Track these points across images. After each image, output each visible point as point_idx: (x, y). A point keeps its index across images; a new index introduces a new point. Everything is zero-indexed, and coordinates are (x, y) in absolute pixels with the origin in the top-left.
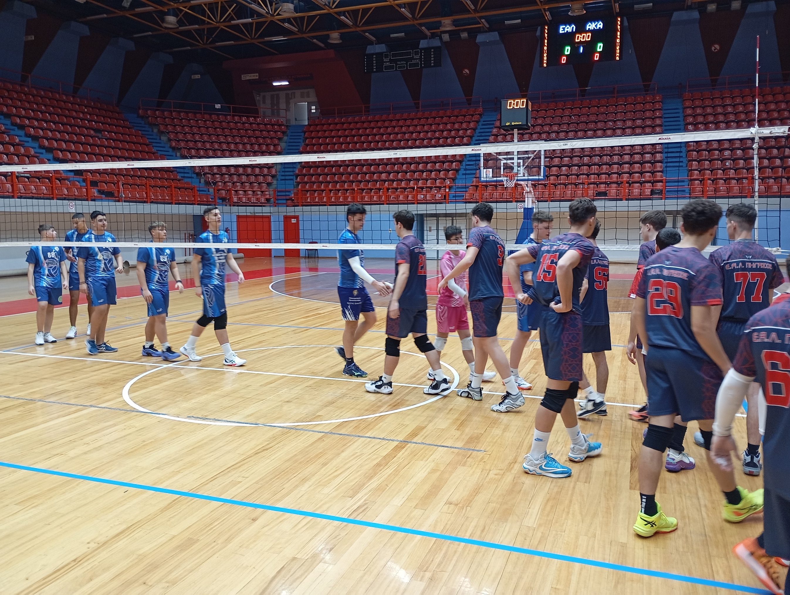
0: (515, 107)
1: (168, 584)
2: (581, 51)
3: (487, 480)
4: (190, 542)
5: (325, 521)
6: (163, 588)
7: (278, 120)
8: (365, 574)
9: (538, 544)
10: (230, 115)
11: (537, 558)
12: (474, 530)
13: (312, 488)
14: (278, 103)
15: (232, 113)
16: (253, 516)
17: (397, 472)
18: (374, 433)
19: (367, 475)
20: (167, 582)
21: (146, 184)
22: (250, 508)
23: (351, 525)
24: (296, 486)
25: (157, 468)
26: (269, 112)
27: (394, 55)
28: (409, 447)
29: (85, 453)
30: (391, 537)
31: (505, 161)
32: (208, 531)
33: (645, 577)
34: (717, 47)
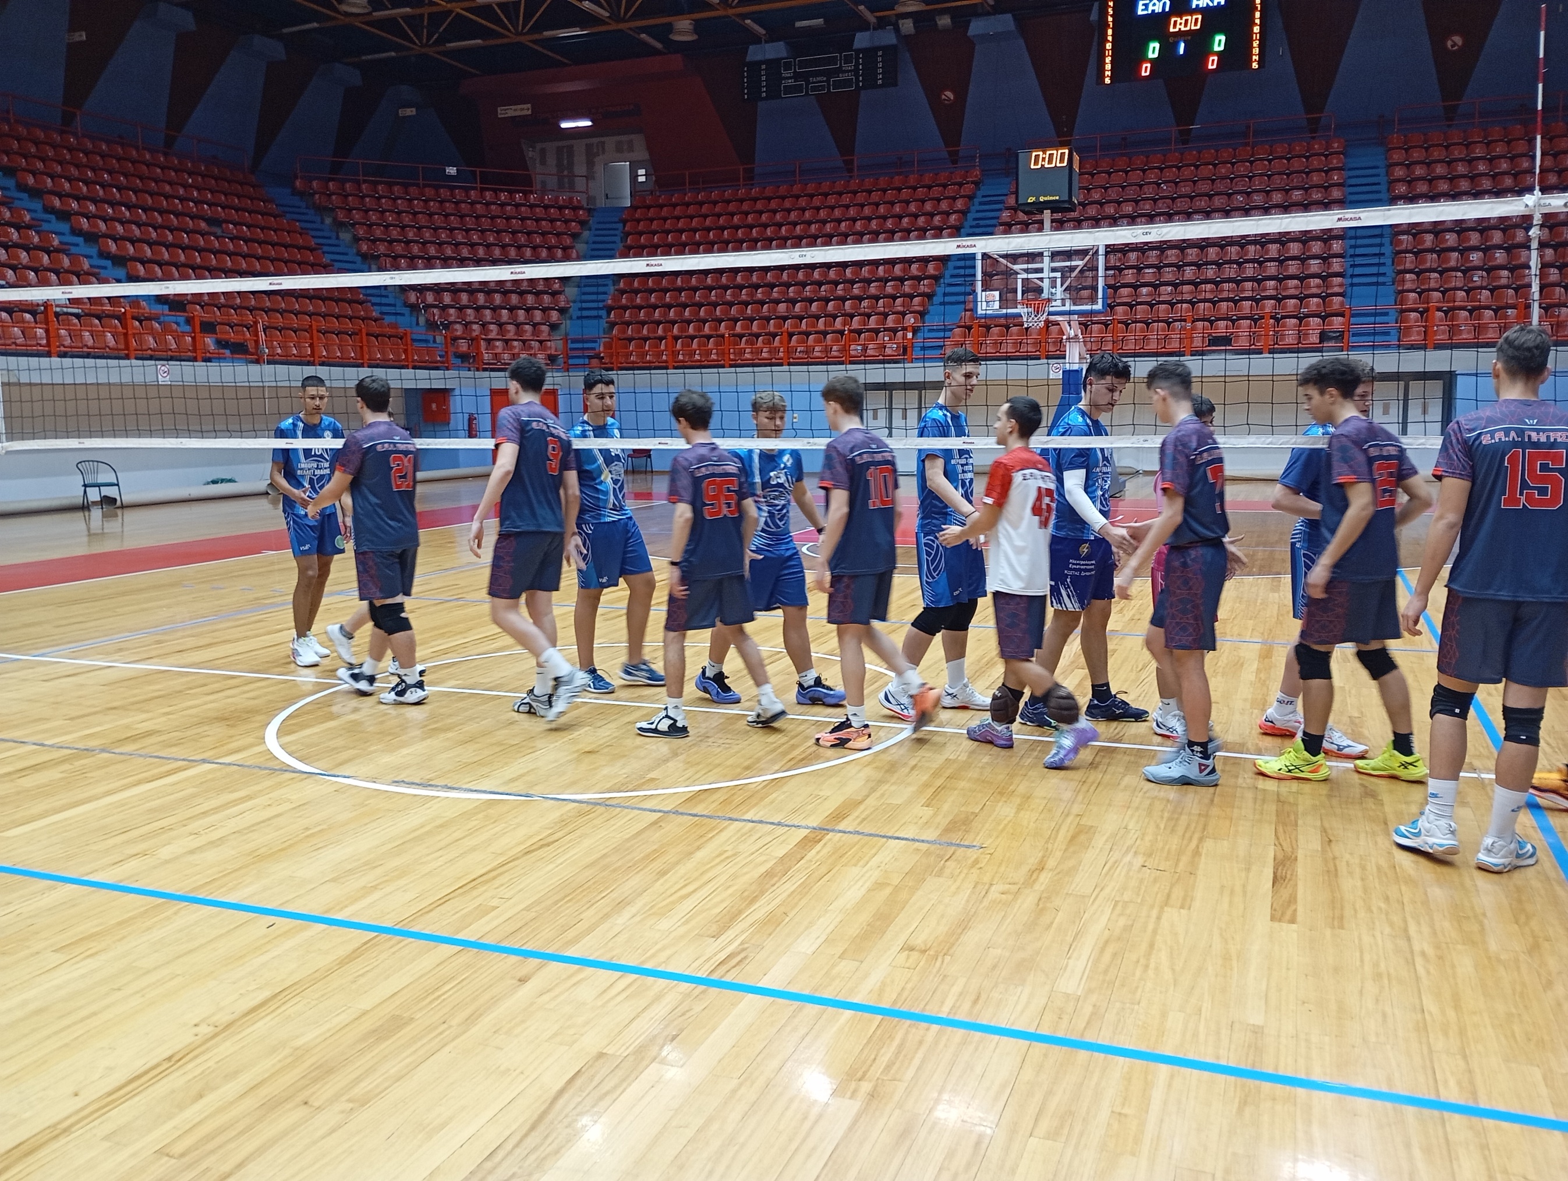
0: (1047, 166)
1: (351, 1105)
2: (1182, 52)
3: (986, 903)
4: (395, 1024)
5: (662, 982)
6: (342, 1112)
7: (571, 199)
8: (740, 1085)
9: (1085, 1028)
10: (475, 188)
11: (1083, 1055)
12: (957, 1000)
13: (637, 919)
14: (571, 165)
15: (479, 185)
16: (522, 972)
17: (804, 888)
18: (761, 813)
19: (746, 894)
20: (349, 1101)
21: (311, 326)
22: (514, 959)
23: (714, 991)
24: (606, 916)
25: (333, 880)
26: (552, 182)
27: (802, 64)
28: (830, 840)
29: (192, 852)
30: (793, 1016)
31: (1025, 276)
32: (431, 1003)
33: (1301, 1092)
34: (1458, 40)
